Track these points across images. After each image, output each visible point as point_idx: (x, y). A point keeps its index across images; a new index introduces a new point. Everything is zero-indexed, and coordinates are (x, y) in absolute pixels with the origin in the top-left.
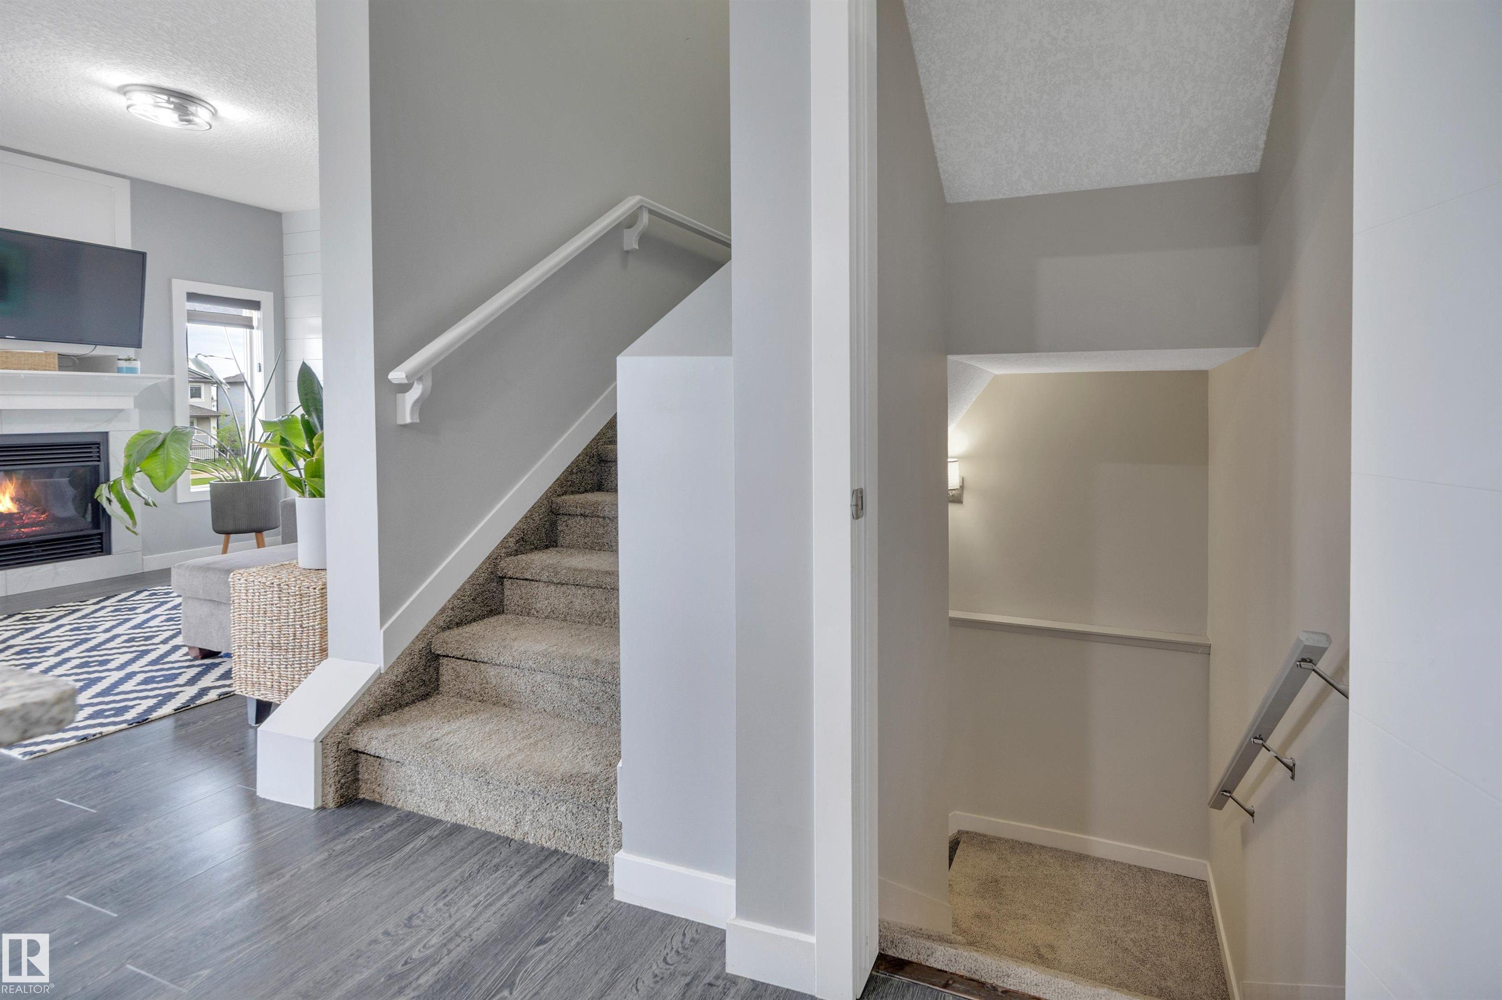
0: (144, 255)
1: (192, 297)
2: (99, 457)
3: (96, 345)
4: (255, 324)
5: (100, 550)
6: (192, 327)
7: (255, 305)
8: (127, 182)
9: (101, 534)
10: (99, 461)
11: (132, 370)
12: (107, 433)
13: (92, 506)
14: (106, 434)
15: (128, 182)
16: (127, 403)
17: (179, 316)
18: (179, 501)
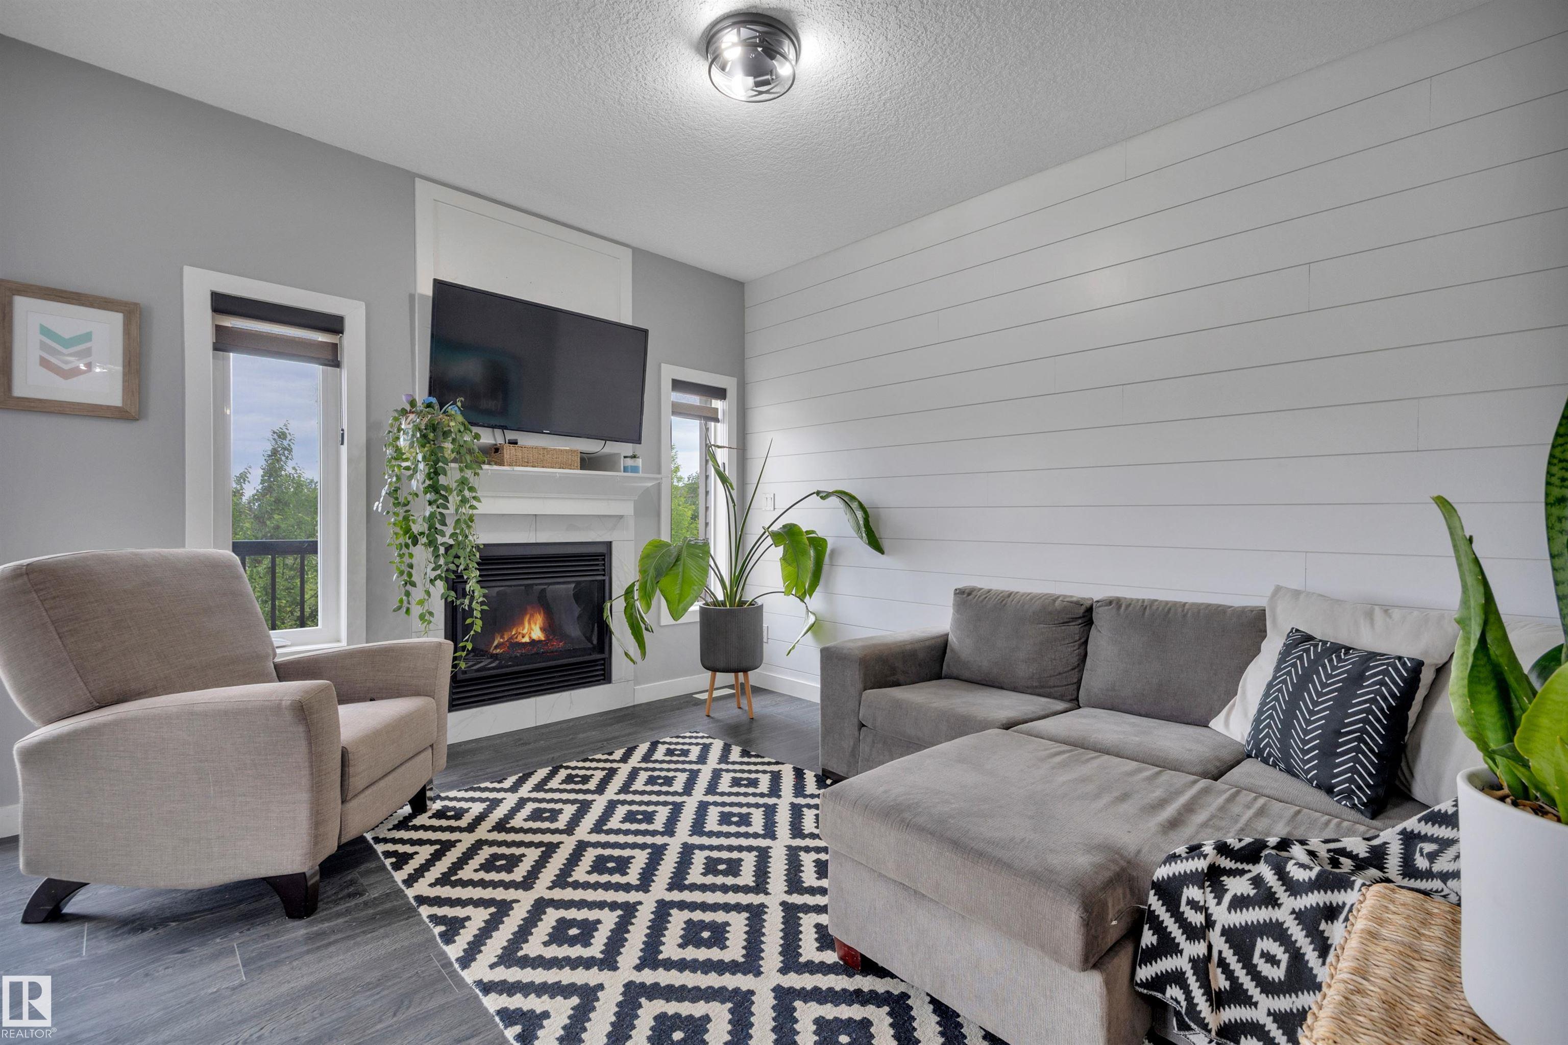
0: (645, 332)
1: (678, 385)
2: (604, 570)
3: (606, 440)
4: (720, 416)
5: (602, 678)
6: (675, 419)
7: (720, 393)
8: (629, 252)
9: (604, 659)
10: (604, 575)
11: (635, 469)
12: (611, 542)
13: (598, 627)
14: (609, 544)
15: (631, 250)
16: (626, 508)
17: (666, 408)
18: (662, 624)
